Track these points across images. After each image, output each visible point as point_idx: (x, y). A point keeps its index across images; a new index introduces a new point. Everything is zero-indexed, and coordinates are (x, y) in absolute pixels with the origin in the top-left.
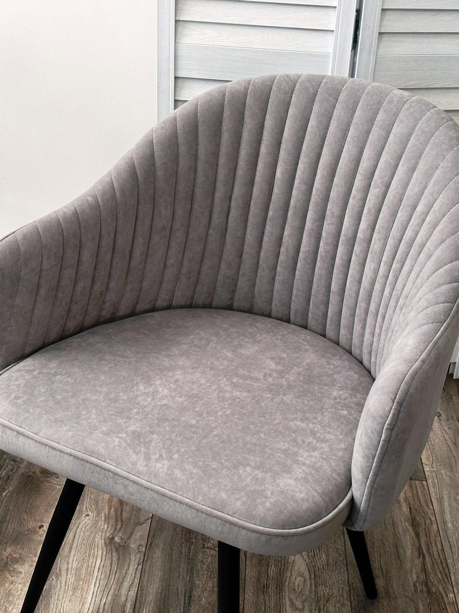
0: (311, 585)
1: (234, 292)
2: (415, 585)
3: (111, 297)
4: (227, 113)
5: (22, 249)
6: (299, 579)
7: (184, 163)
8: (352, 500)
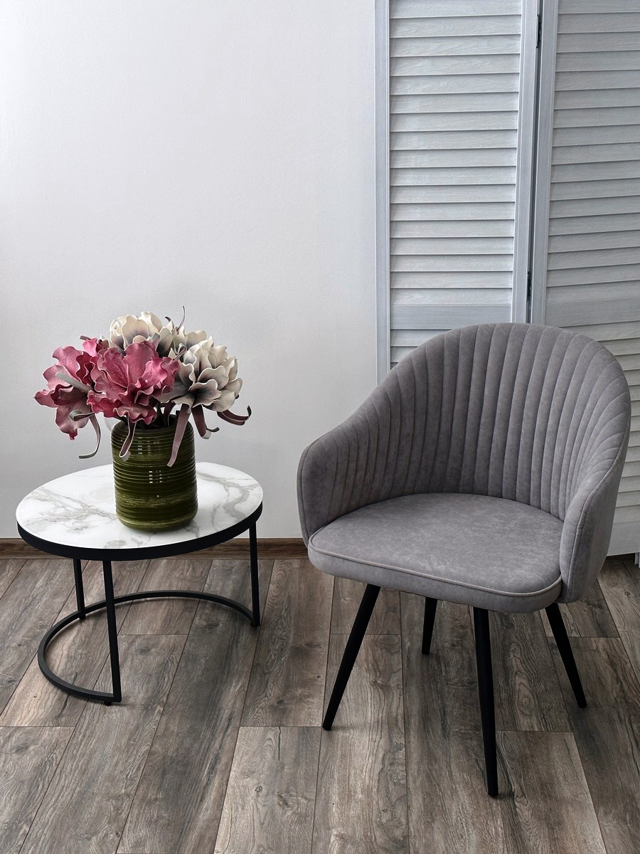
0: (535, 702)
1: (459, 479)
2: (615, 699)
3: (376, 484)
4: (446, 353)
5: (326, 450)
6: (525, 699)
7: (420, 389)
8: (562, 581)
